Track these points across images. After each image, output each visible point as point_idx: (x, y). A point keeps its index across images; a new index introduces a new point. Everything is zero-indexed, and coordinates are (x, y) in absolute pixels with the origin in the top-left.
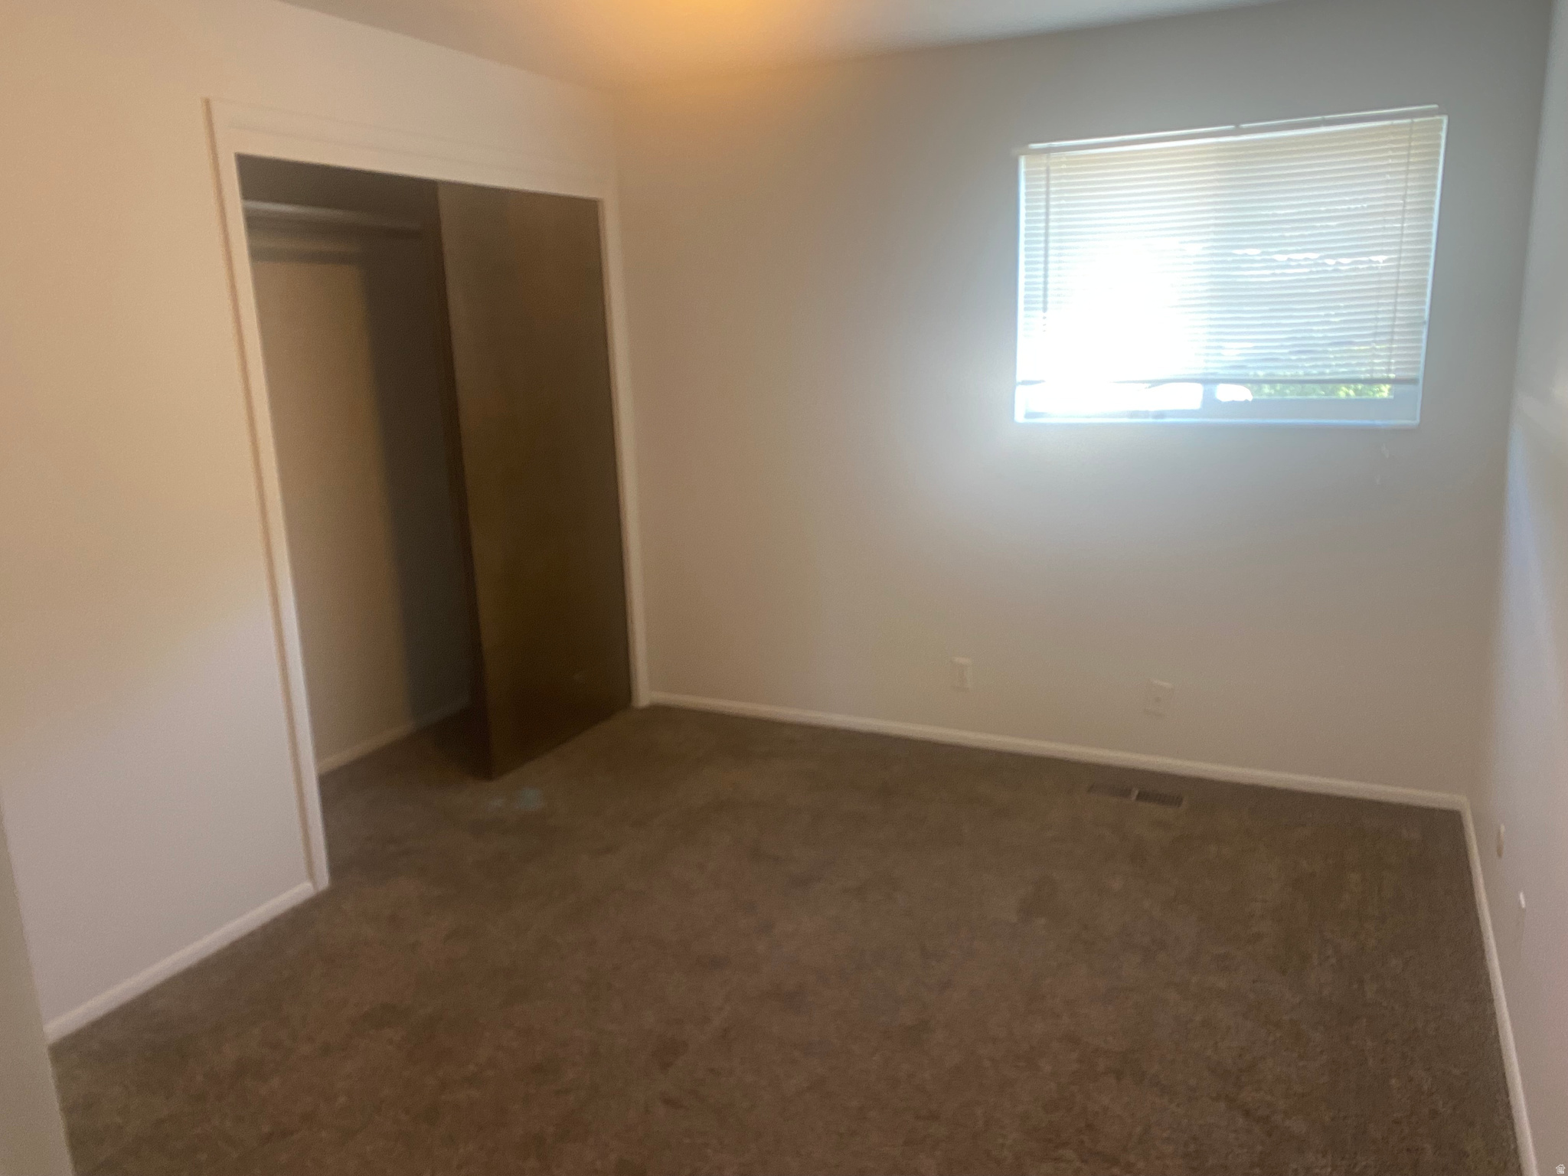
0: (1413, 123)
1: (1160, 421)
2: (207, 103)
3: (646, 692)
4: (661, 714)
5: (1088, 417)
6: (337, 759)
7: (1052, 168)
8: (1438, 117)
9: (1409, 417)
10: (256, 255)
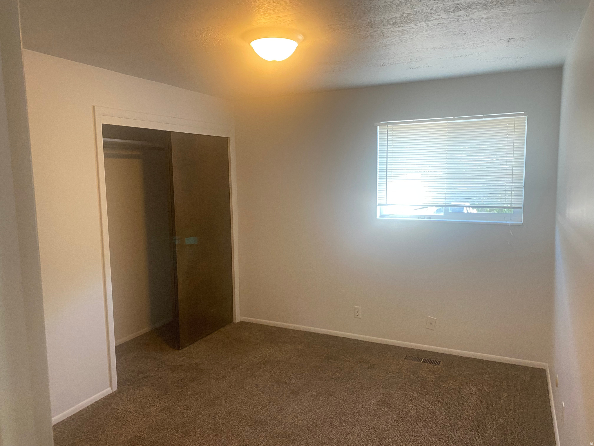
0: (515, 118)
1: (429, 220)
2: (94, 107)
3: (238, 317)
4: (244, 325)
5: (403, 218)
6: (122, 340)
7: (388, 130)
8: (525, 116)
9: (519, 220)
10: (106, 156)
